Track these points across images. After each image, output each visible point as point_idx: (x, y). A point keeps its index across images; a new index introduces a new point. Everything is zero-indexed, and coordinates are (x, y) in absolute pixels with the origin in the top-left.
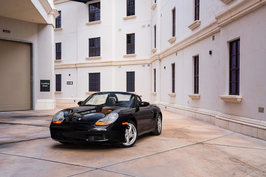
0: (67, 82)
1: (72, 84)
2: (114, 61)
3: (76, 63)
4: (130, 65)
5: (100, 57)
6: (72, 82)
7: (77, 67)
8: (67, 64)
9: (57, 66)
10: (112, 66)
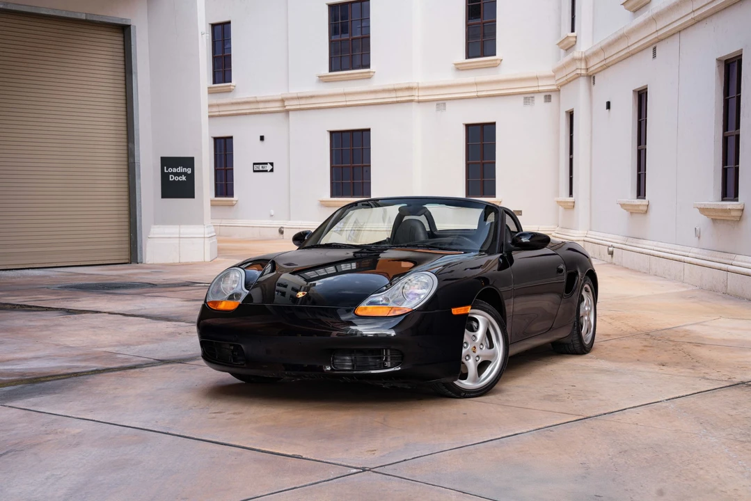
0: (254, 164)
2: (420, 85)
3: (284, 96)
5: (369, 72)
6: (272, 164)
7: (287, 108)
8: (252, 99)
9: (218, 105)
10: (413, 103)
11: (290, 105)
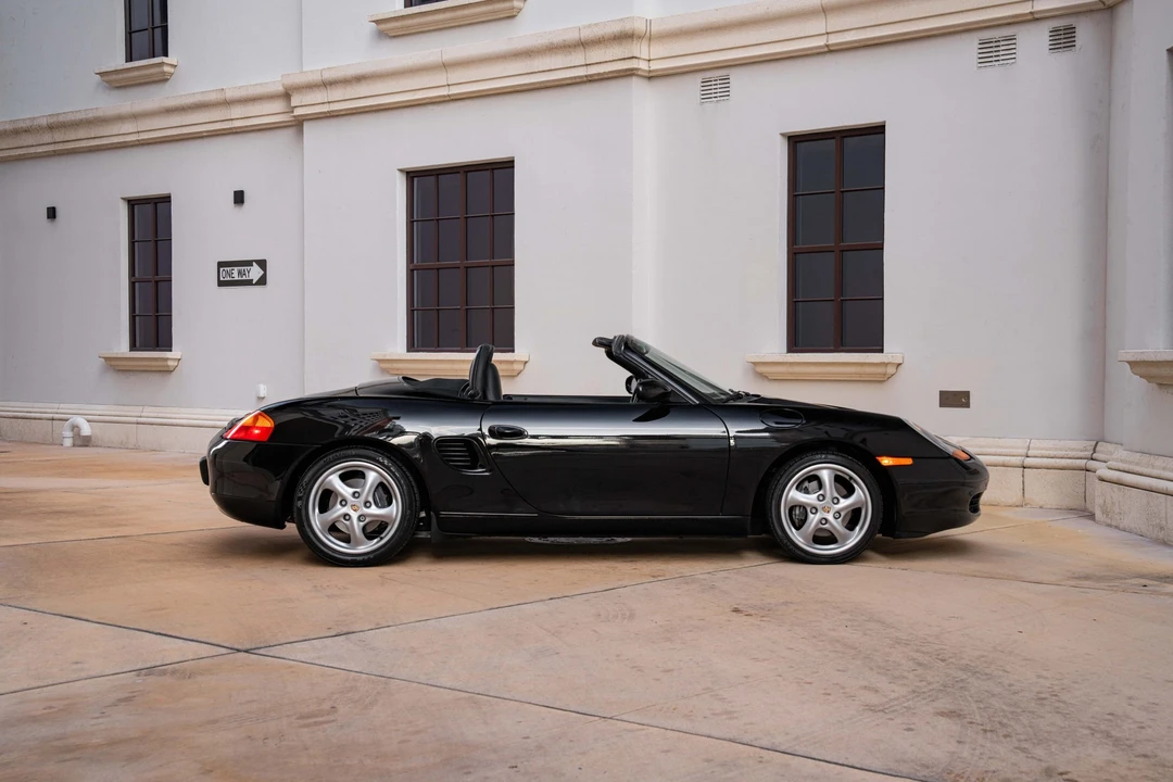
0: (221, 265)
1: (262, 281)
2: (655, 28)
3: (290, 81)
4: (830, 50)
6: (262, 264)
7: (298, 112)
8: (213, 97)
9: (135, 117)
10: (634, 79)
11: (305, 103)
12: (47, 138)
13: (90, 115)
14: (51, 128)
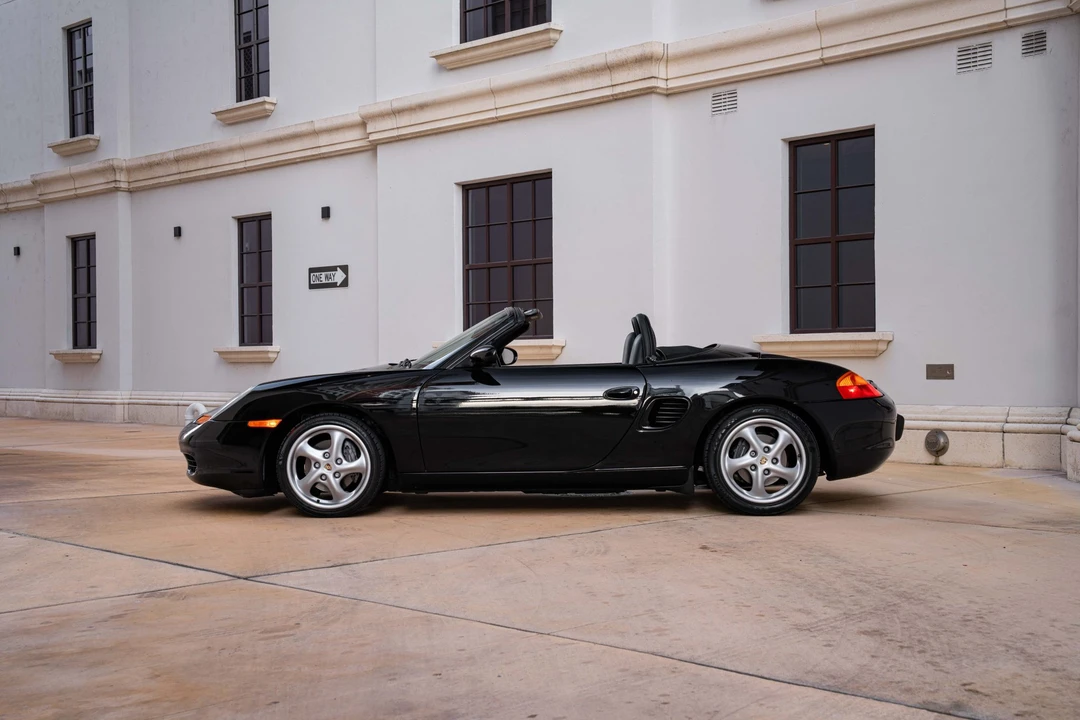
0: (312, 270)
1: (345, 283)
2: (671, 51)
3: (365, 113)
4: (825, 64)
5: (547, 31)
6: (345, 269)
7: (373, 137)
8: (305, 128)
9: (242, 148)
10: (654, 96)
11: (380, 129)
12: (174, 169)
13: (207, 148)
14: (177, 160)
